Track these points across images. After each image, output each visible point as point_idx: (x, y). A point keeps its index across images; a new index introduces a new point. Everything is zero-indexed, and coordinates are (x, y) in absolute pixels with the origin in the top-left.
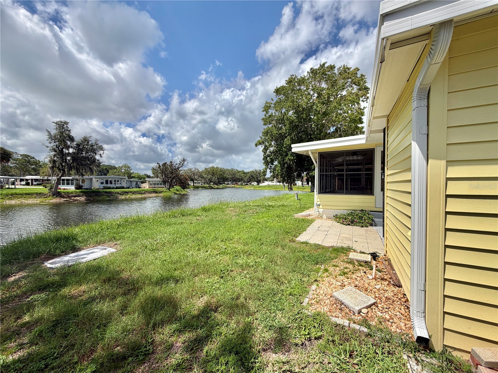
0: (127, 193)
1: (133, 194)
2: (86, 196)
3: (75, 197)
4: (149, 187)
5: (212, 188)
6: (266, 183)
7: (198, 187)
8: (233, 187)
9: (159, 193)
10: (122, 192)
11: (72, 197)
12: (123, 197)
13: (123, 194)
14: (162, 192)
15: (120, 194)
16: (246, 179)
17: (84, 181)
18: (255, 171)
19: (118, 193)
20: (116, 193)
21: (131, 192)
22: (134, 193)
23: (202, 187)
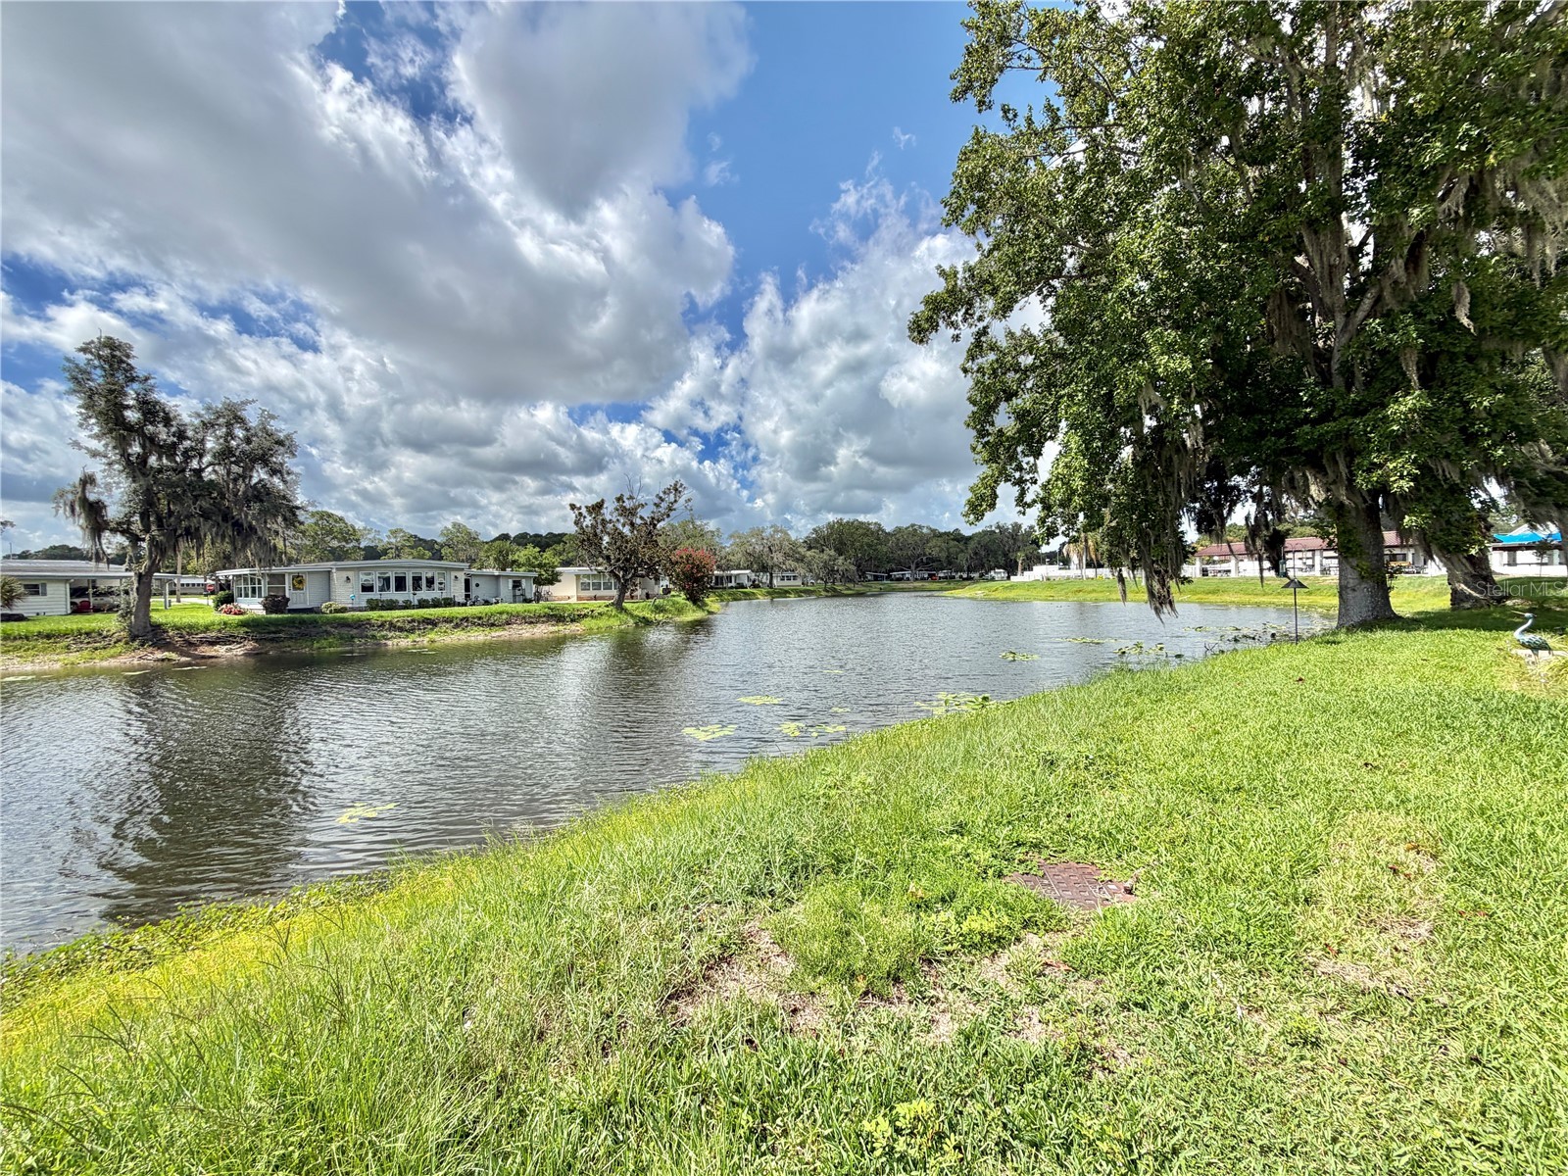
0: (433, 623)
1: (457, 626)
2: (256, 641)
3: (212, 643)
4: (579, 598)
5: (837, 594)
6: (1040, 571)
7: (787, 592)
8: (915, 590)
9: (572, 621)
10: (413, 621)
11: (202, 643)
12: (404, 642)
13: (412, 631)
14: (585, 616)
15: (401, 629)
16: (963, 560)
17: (301, 582)
18: (998, 527)
19: (393, 626)
20: (382, 625)
21: (448, 620)
22: (462, 623)
23: (799, 593)
